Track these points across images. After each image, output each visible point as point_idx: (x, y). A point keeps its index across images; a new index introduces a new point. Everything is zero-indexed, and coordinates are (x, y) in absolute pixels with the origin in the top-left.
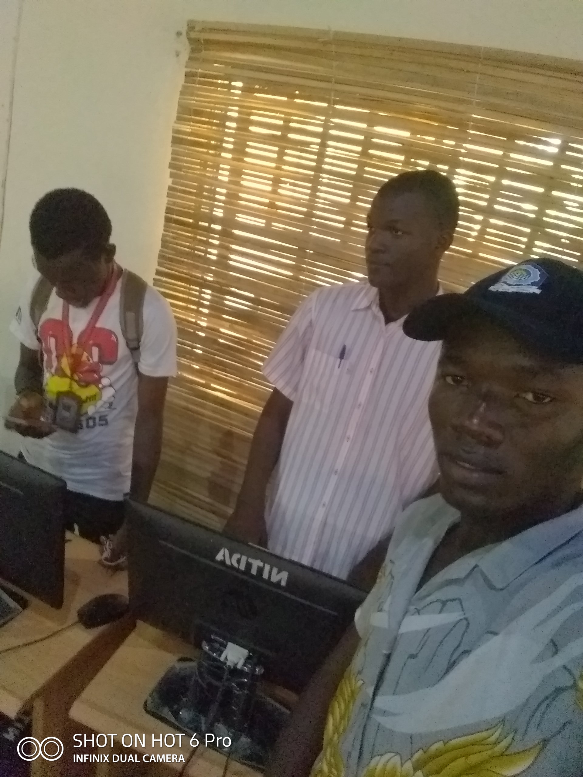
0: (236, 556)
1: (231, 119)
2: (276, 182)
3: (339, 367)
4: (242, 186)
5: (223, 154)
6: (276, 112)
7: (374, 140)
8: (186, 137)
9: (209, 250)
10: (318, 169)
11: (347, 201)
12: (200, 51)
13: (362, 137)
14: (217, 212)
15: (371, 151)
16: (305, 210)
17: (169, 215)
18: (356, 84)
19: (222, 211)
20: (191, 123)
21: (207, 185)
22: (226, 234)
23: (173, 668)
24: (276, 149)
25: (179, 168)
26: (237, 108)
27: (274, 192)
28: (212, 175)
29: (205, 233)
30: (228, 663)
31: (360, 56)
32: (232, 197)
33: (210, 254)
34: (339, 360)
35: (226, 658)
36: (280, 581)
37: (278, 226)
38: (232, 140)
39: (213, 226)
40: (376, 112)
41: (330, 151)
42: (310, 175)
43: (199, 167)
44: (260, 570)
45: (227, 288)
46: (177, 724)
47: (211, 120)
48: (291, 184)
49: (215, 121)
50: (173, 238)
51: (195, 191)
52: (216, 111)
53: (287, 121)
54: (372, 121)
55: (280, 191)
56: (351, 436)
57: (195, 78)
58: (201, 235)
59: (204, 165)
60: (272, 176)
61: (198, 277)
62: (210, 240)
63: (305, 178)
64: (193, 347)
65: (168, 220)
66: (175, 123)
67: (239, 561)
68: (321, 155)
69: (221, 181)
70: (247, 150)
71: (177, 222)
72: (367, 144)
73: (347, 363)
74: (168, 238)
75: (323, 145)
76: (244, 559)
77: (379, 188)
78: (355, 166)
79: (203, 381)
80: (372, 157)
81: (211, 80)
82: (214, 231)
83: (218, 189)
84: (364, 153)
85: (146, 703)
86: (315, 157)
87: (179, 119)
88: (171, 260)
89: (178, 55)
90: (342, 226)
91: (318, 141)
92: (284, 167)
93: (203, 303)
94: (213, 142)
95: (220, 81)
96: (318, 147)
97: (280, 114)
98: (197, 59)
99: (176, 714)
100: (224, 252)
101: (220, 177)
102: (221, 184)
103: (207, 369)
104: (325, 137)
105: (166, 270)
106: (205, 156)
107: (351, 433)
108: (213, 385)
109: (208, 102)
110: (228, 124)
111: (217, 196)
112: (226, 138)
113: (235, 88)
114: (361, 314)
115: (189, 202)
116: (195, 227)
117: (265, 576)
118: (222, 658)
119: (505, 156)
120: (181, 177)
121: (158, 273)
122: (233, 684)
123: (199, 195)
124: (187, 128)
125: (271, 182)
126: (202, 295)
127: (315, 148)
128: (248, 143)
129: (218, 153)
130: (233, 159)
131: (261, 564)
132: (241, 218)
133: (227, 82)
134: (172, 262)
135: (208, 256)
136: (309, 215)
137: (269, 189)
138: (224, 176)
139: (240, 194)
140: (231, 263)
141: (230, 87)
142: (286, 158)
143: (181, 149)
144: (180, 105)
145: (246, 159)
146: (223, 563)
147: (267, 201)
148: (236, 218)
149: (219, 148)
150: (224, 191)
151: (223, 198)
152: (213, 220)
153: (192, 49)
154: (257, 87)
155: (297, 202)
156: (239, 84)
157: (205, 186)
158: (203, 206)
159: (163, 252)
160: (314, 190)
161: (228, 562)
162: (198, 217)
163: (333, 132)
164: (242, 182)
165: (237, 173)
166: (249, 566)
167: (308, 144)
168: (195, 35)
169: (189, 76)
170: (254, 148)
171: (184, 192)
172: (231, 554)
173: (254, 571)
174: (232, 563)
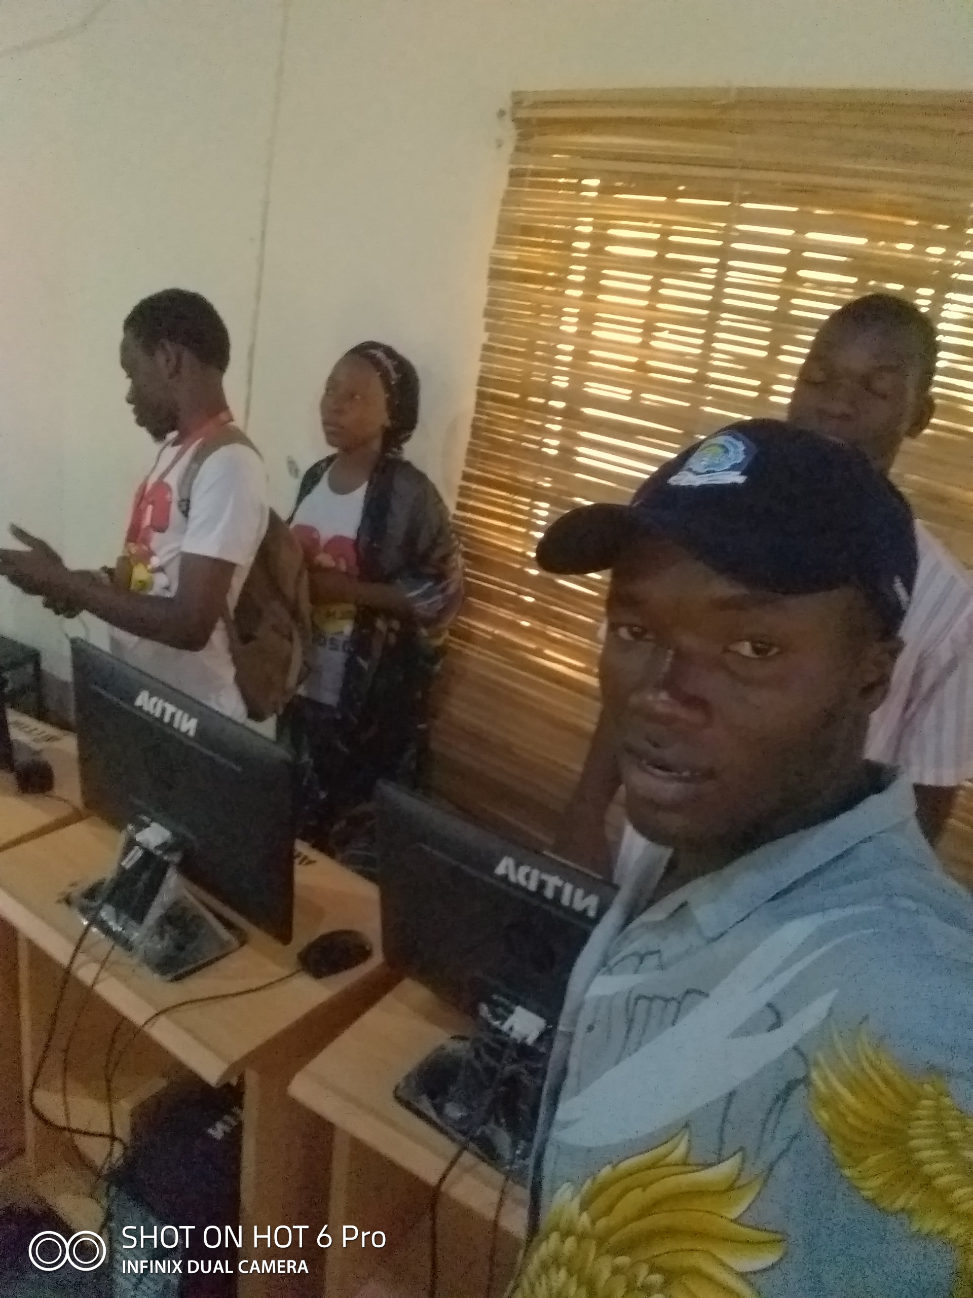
0: (524, 870)
1: (582, 237)
2: (649, 329)
4: (594, 338)
5: (569, 292)
6: (646, 220)
7: (807, 254)
8: (508, 268)
9: (546, 440)
10: (716, 307)
11: (763, 354)
12: (531, 136)
13: (785, 251)
14: (558, 380)
15: (802, 273)
16: (693, 371)
17: (485, 389)
18: (779, 167)
19: (567, 378)
20: (518, 247)
21: (541, 340)
22: (571, 415)
23: (442, 1048)
24: (649, 278)
25: (497, 316)
26: (590, 220)
27: (645, 345)
28: (550, 325)
29: (539, 414)
30: (514, 1035)
31: (782, 122)
32: (581, 355)
33: (548, 446)
35: (511, 1029)
36: (585, 910)
37: (650, 399)
38: (583, 268)
39: (552, 403)
40: (808, 208)
41: (733, 277)
42: (703, 316)
43: (529, 313)
44: (559, 891)
45: (568, 498)
46: (438, 1121)
47: (549, 241)
48: (672, 332)
49: (554, 241)
50: (488, 422)
51: (523, 350)
52: (557, 226)
53: (665, 233)
54: (801, 224)
55: (653, 343)
57: (523, 179)
58: (532, 417)
59: (537, 309)
60: (641, 321)
61: (527, 483)
62: (548, 426)
63: (693, 321)
64: (520, 592)
65: (481, 395)
66: (494, 248)
67: (528, 877)
68: (719, 283)
69: (564, 333)
70: (603, 282)
71: (494, 398)
72: (794, 262)
74: (479, 424)
75: (722, 268)
76: (535, 873)
77: (816, 331)
78: (776, 298)
79: (532, 646)
80: (802, 281)
81: (548, 179)
82: (556, 412)
83: (560, 346)
84: (790, 277)
85: (397, 1088)
86: (710, 287)
87: (501, 242)
88: (486, 457)
89: (500, 146)
90: (754, 394)
91: (714, 260)
92: (660, 306)
93: (535, 524)
94: (551, 274)
95: (562, 180)
96: (715, 271)
97: (654, 223)
98: (527, 150)
99: (439, 1109)
100: (568, 443)
101: (563, 328)
102: (565, 338)
103: (538, 625)
104: (725, 255)
105: (478, 473)
106: (540, 296)
108: (548, 652)
109: (545, 213)
110: (576, 244)
111: (559, 357)
112: (573, 267)
113: (588, 189)
115: (515, 367)
116: (522, 405)
117: (565, 901)
118: (505, 1027)
120: (501, 329)
121: (467, 477)
123: (529, 355)
124: (511, 255)
125: (640, 331)
126: (535, 511)
127: (710, 273)
128: (605, 272)
129: (560, 290)
130: (583, 298)
131: (559, 883)
132: (595, 389)
133: (575, 181)
134: (487, 460)
135: (544, 450)
136: (701, 379)
137: (638, 340)
138: (570, 326)
139: (592, 352)
140: (580, 459)
141: (581, 188)
142: (663, 291)
143: (502, 286)
144: (501, 221)
145: (600, 297)
146: (505, 878)
147: (634, 359)
148: (586, 389)
149: (561, 282)
150: (569, 348)
151: (568, 359)
152: (550, 393)
153: (520, 135)
154: (619, 184)
155: (680, 358)
156: (595, 182)
157: (539, 342)
158: (535, 373)
159: (475, 445)
160: (709, 339)
161: (512, 878)
162: (526, 389)
163: (738, 246)
164: (594, 333)
165: (587, 319)
166: (542, 885)
167: (698, 266)
168: (523, 114)
169: (516, 175)
170: (614, 279)
171: (506, 352)
172: (517, 866)
173: (549, 893)
174: (517, 880)
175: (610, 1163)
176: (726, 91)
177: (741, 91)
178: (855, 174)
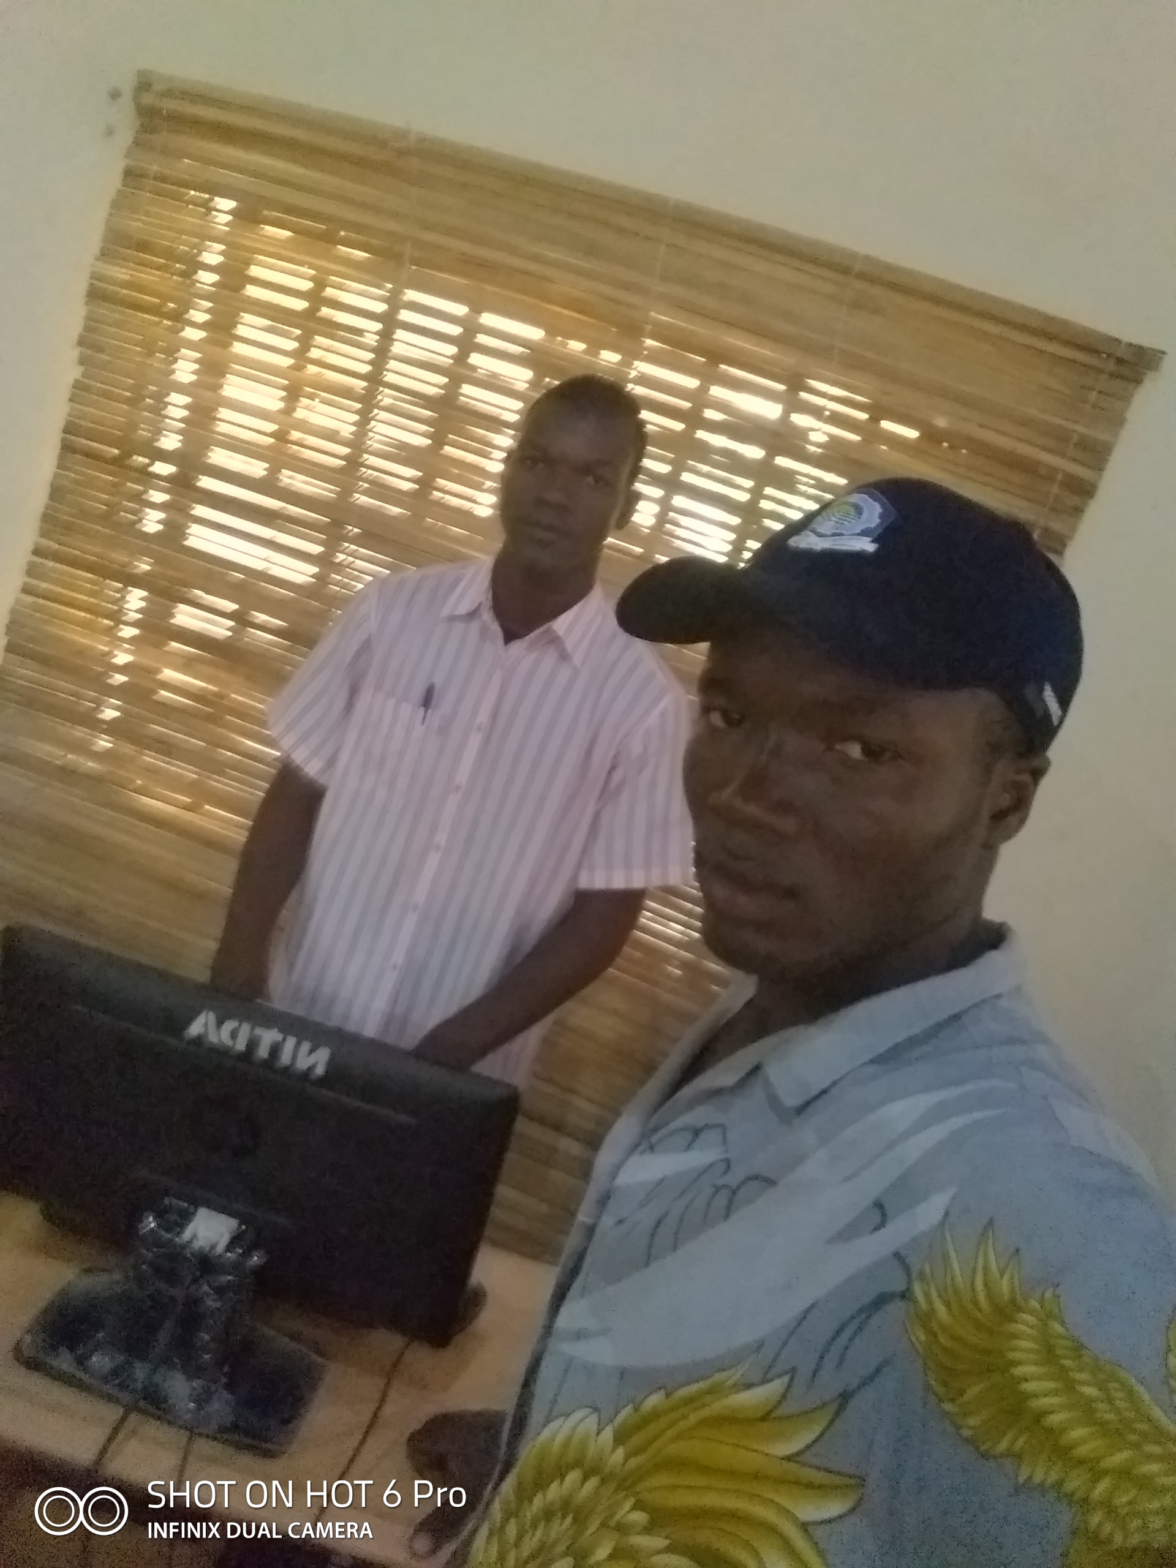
0: (229, 1026)
1: (208, 267)
2: (293, 394)
3: (423, 723)
4: (224, 394)
5: (188, 331)
6: (301, 264)
7: (481, 338)
8: (116, 289)
9: (146, 511)
10: (375, 379)
11: (424, 442)
12: (156, 131)
13: (458, 331)
14: (170, 439)
15: (474, 359)
16: (346, 451)
17: (71, 438)
18: (455, 234)
19: (179, 438)
20: (131, 265)
21: (153, 385)
22: (183, 484)
24: (297, 332)
25: (97, 347)
26: (221, 248)
27: (287, 412)
28: (163, 368)
29: (140, 477)
30: (197, 1246)
32: (202, 412)
34: (422, 710)
35: (194, 1236)
36: (311, 1069)
37: (292, 477)
38: (208, 305)
39: (158, 465)
40: (483, 285)
41: (397, 348)
42: (359, 388)
43: (139, 349)
44: (275, 1050)
45: (183, 589)
46: (85, 1378)
47: (170, 263)
48: (323, 401)
49: (176, 265)
50: (75, 481)
51: (128, 394)
52: (180, 247)
53: (321, 284)
54: (477, 302)
55: (298, 412)
56: (443, 844)
57: (143, 180)
58: (134, 482)
59: (151, 347)
60: (286, 382)
61: (121, 564)
62: (151, 493)
63: (347, 393)
65: (67, 447)
66: (97, 261)
67: (234, 1035)
68: (382, 353)
69: (179, 381)
70: (240, 329)
71: (83, 451)
72: (466, 345)
73: (437, 715)
74: (65, 483)
75: (386, 337)
76: (245, 1030)
78: (444, 380)
80: (474, 366)
81: (173, 188)
82: (162, 477)
83: (172, 397)
84: (461, 359)
85: (18, 1346)
86: (371, 356)
87: (105, 254)
88: (68, 526)
89: (109, 134)
90: (412, 487)
91: (378, 326)
92: (308, 368)
94: (170, 305)
95: (192, 193)
96: (377, 338)
97: (307, 268)
98: (151, 146)
99: (83, 1362)
100: (177, 519)
101: (177, 373)
102: (178, 388)
103: (128, 748)
104: (389, 323)
105: (57, 546)
106: (155, 330)
107: (441, 838)
108: (139, 783)
109: (166, 228)
110: (200, 275)
111: (170, 409)
112: (195, 301)
113: (221, 209)
114: (459, 627)
115: (114, 415)
116: (119, 463)
117: (285, 1058)
118: (185, 1237)
119: (703, 389)
120: (102, 365)
121: (38, 550)
122: (206, 1288)
123: (135, 402)
124: (120, 273)
125: (283, 394)
127: (371, 340)
128: (242, 316)
129: (177, 327)
130: (206, 342)
131: (279, 1037)
132: (218, 457)
133: (205, 196)
134: (69, 530)
135: (144, 522)
136: (353, 463)
137: (279, 405)
138: (185, 370)
139: (219, 411)
141: (212, 206)
142: (313, 351)
143: (103, 310)
144: (108, 228)
145: (234, 346)
146: (199, 1041)
147: (273, 427)
148: (210, 456)
149: (179, 318)
150: (184, 400)
151: (183, 413)
152: (156, 452)
153: (141, 125)
154: (267, 212)
155: (332, 436)
156: (229, 204)
157: (148, 387)
158: (142, 426)
159: (55, 508)
160: (366, 416)
161: (211, 1038)
162: (132, 445)
163: (405, 315)
164: (222, 388)
165: (214, 368)
166: (252, 1044)
167: (359, 332)
168: (148, 99)
169: (131, 175)
170: (250, 326)
171: (106, 395)
172: (220, 1023)
173: (263, 1052)
174: (220, 1040)
175: (665, 1388)
176: (403, 134)
177: (422, 140)
178: (536, 258)
